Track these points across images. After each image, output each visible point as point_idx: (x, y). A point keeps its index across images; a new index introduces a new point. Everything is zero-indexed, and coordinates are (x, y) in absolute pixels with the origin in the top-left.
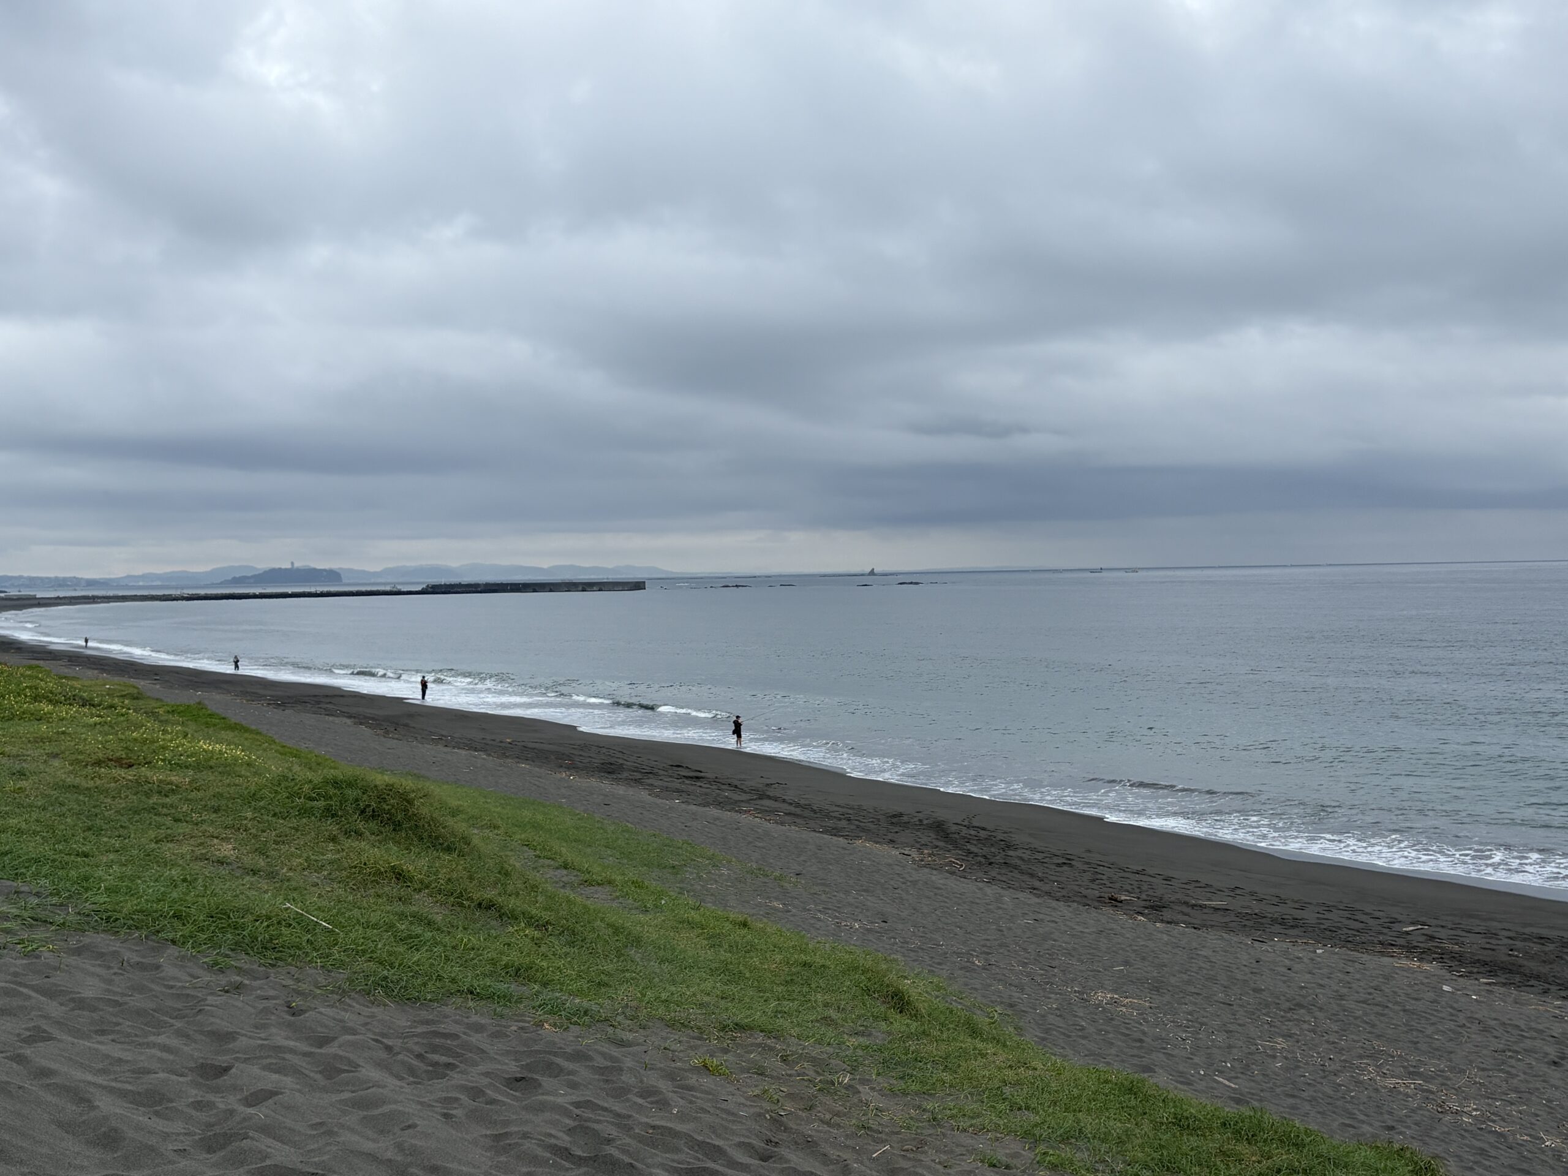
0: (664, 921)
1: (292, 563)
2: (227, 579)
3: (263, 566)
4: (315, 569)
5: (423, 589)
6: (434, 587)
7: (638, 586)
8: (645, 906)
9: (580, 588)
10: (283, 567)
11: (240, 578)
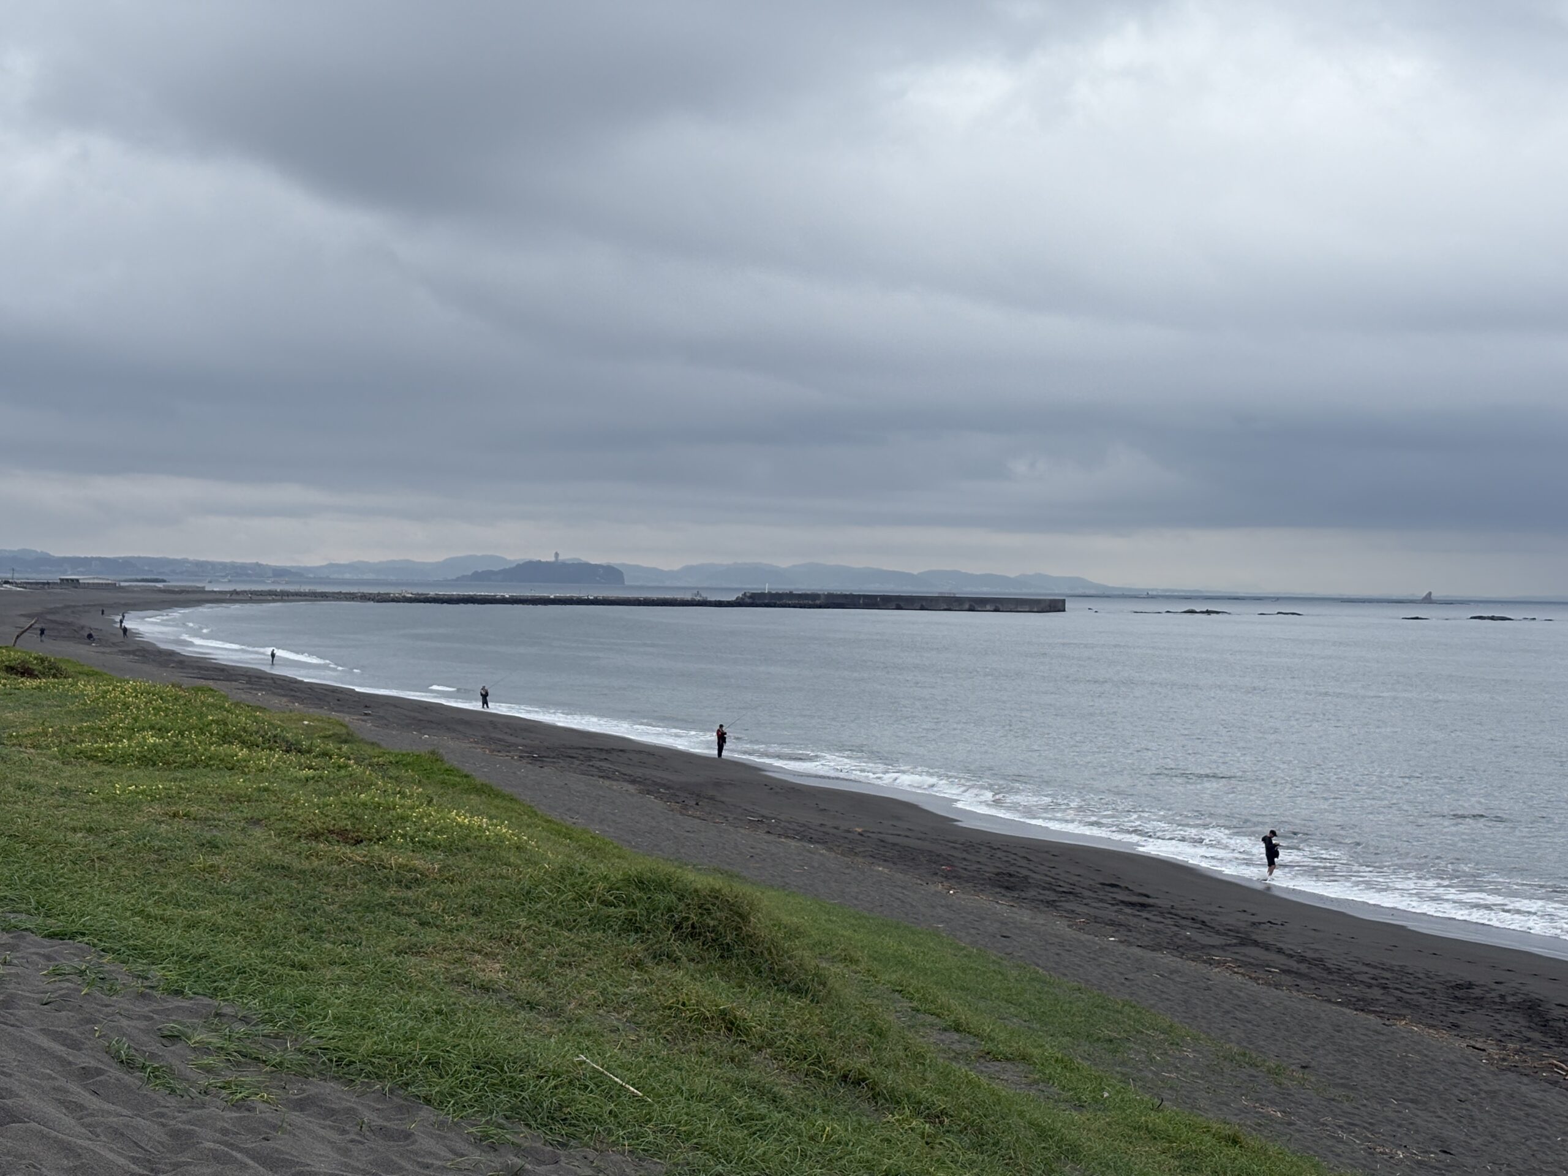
0: (1109, 1124)
1: (557, 555)
2: (465, 574)
3: (515, 556)
4: (587, 565)
5: (737, 598)
6: (753, 596)
7: (1056, 606)
8: (1079, 1099)
9: (967, 606)
10: (542, 560)
11: (483, 572)
